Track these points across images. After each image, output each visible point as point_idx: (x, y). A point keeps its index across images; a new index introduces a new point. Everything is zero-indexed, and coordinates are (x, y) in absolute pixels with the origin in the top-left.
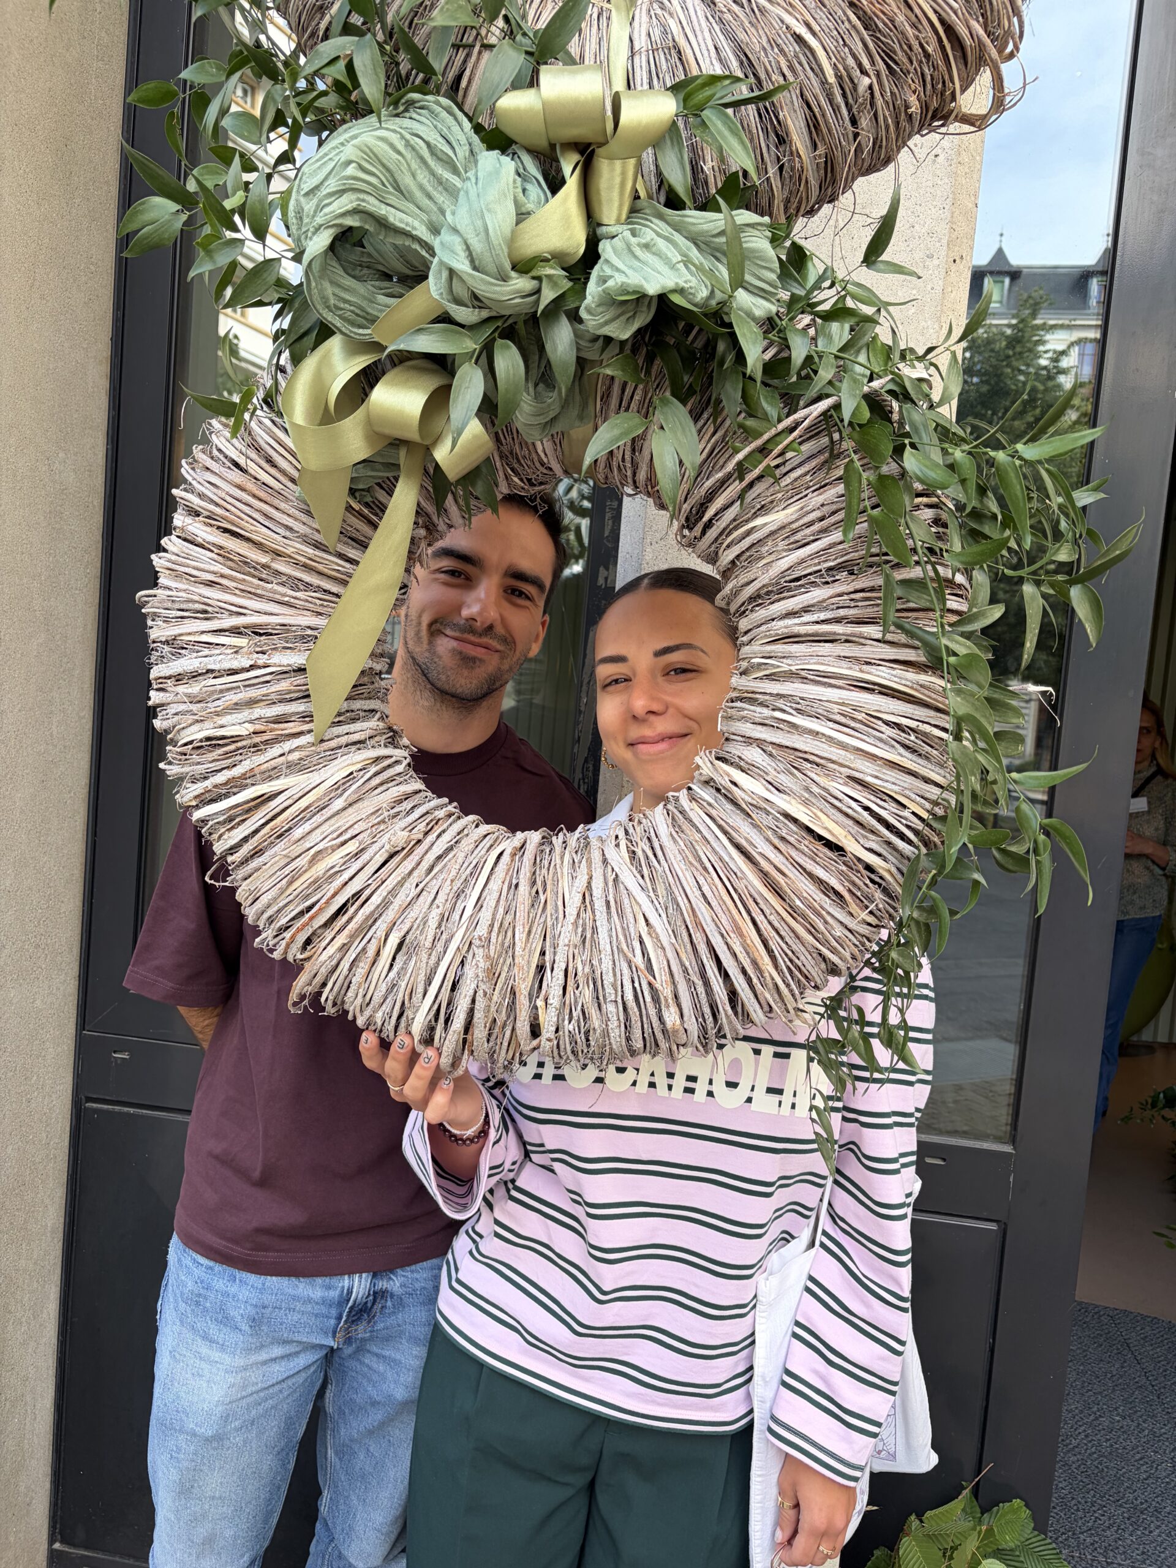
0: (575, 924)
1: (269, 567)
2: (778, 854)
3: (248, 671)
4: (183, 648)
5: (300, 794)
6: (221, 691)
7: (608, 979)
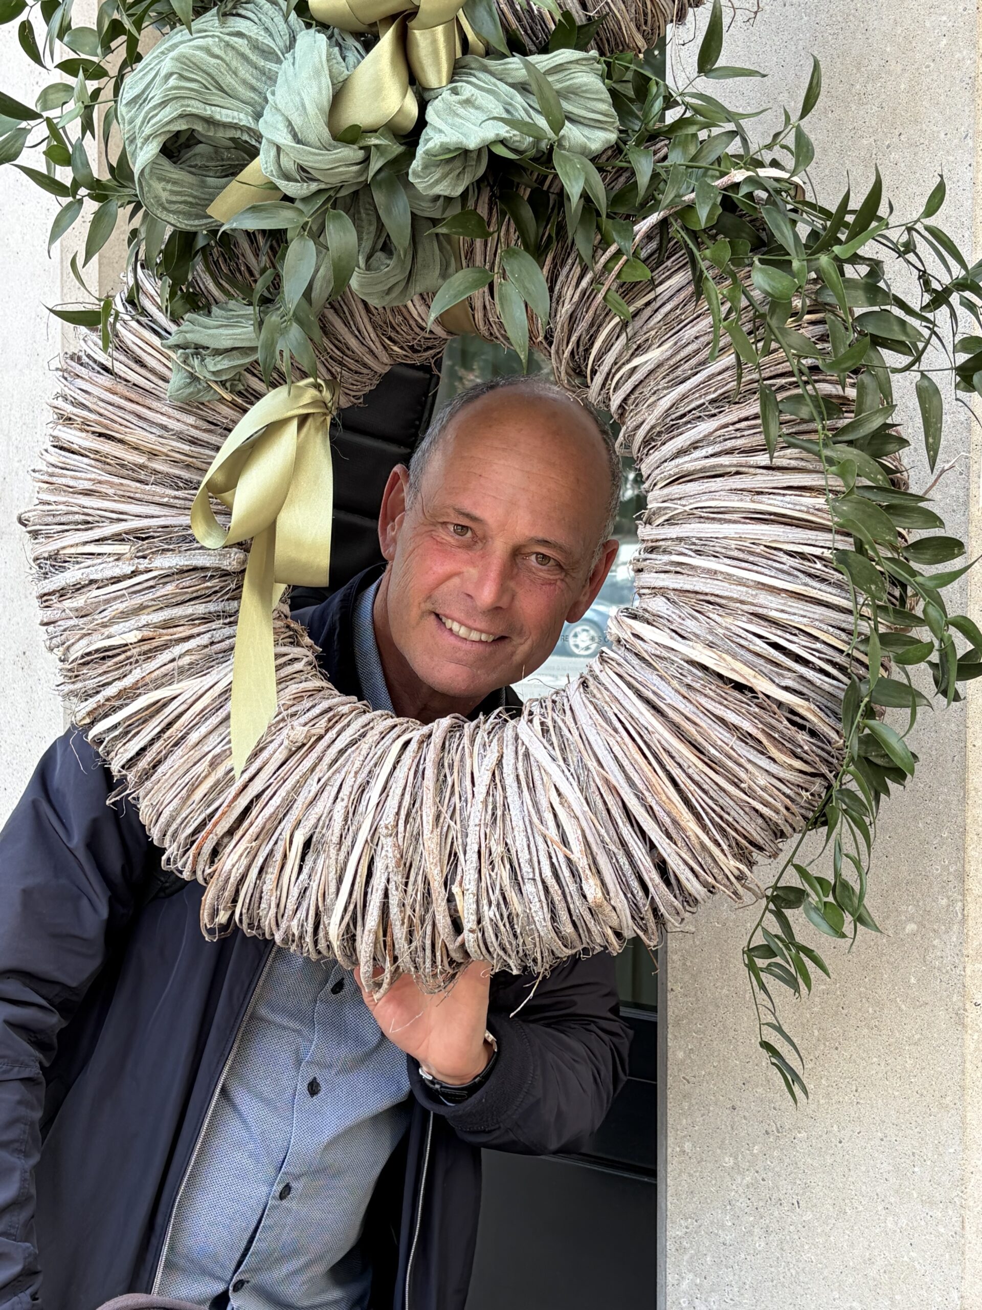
0: (485, 802)
1: (146, 467)
2: (688, 704)
3: (131, 578)
4: (65, 562)
5: (194, 698)
6: (107, 601)
7: (524, 856)
